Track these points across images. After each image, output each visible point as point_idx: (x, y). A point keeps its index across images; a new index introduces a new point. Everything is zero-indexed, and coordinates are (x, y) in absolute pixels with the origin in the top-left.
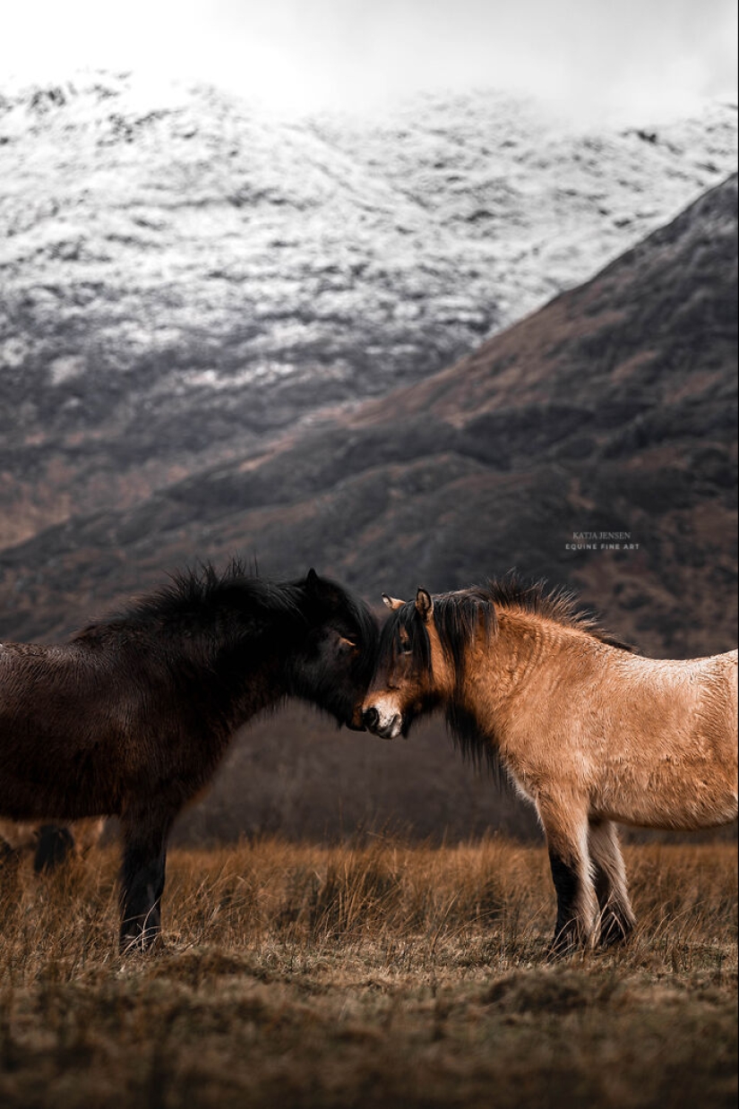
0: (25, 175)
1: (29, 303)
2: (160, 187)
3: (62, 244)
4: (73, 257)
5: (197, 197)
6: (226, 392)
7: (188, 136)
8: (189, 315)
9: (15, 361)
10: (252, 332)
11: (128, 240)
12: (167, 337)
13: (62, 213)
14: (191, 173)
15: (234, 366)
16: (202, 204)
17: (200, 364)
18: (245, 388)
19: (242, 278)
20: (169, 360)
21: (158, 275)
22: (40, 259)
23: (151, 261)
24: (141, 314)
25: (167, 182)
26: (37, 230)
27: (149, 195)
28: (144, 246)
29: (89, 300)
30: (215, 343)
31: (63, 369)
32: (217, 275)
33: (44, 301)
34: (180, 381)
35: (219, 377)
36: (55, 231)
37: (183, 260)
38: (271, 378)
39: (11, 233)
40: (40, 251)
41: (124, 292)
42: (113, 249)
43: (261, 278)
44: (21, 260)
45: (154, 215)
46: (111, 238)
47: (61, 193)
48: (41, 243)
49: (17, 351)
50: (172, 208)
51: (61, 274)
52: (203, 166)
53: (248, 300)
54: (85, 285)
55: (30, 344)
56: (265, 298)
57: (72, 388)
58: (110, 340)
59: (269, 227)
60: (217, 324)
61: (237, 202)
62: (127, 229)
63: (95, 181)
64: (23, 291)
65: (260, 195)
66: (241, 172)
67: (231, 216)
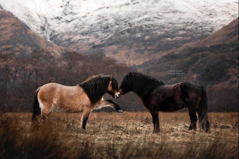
0: (141, 8)
1: (142, 27)
2: (162, 10)
3: (147, 18)
4: (148, 20)
5: (167, 11)
6: (172, 41)
7: (166, 2)
8: (166, 29)
9: (139, 36)
10: (176, 32)
11: (157, 18)
12: (163, 33)
13: (147, 14)
14: (166, 8)
15: (173, 37)
16: (168, 12)
17: (168, 37)
18: (175, 40)
19: (174, 24)
20: (163, 36)
21: (161, 23)
22: (143, 21)
23: (160, 21)
24: (159, 29)
25: (163, 9)
26: (143, 16)
27: (160, 11)
28: (159, 19)
29: (151, 27)
30: (170, 34)
31: (147, 38)
32: (170, 23)
33: (144, 27)
34: (165, 40)
35: (171, 39)
36: (146, 16)
37: (165, 21)
38: (179, 39)
39: (139, 17)
40: (143, 19)
41: (156, 26)
42: (155, 19)
43: (177, 24)
44: (140, 21)
45: (161, 14)
46: (154, 17)
47: (147, 11)
48: (144, 18)
49: (140, 35)
50: (163, 13)
51: (146, 23)
52: (168, 7)
53: (175, 27)
54: (150, 25)
55: (142, 34)
56: (178, 27)
57: (148, 40)
58: (154, 33)
59: (178, 16)
60: (170, 31)
61: (173, 12)
62: (156, 16)
63: (152, 9)
64: (141, 26)
65: (177, 11)
66: (174, 7)
67: (172, 14)
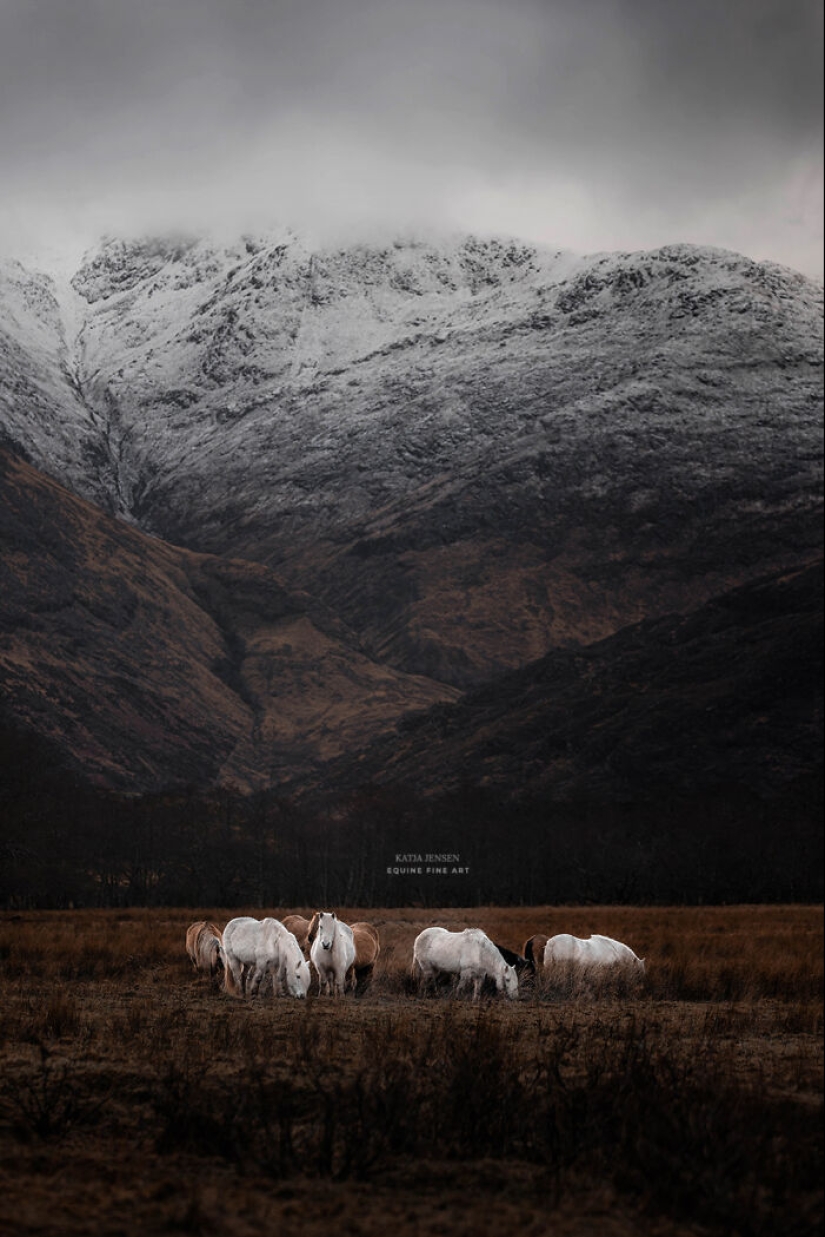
0: (612, 343)
1: (613, 446)
2: (719, 352)
3: (639, 398)
4: (649, 409)
5: (749, 360)
6: (770, 517)
7: (743, 311)
8: (740, 455)
9: (601, 492)
10: (794, 470)
11: (693, 395)
12: (721, 473)
13: (640, 374)
14: (742, 341)
15: (778, 497)
16: (753, 366)
17: (752, 496)
18: (787, 514)
19: (788, 425)
20: (726, 491)
21: (718, 423)
22: (622, 411)
23: (711, 412)
24: (703, 453)
25: (725, 348)
26: (620, 387)
27: (710, 358)
28: (706, 400)
29: (662, 443)
30: (762, 477)
31: (640, 499)
32: (765, 423)
33: (625, 443)
34: (734, 510)
35: (766, 506)
36: (635, 388)
37: (735, 411)
38: (809, 507)
39: (599, 390)
40: (623, 403)
41: (689, 437)
42: (681, 402)
43: (800, 425)
44: (607, 411)
45: (715, 374)
46: (679, 393)
47: (639, 356)
48: (623, 397)
49: (603, 485)
50: (728, 369)
51: (637, 422)
52: (753, 334)
53: (789, 443)
54: (658, 431)
55: (614, 478)
56: (804, 442)
57: (647, 514)
58: (678, 476)
59: (808, 384)
60: (765, 462)
61: (782, 365)
62: (692, 386)
63: (665, 349)
64: (609, 435)
65: (801, 358)
66: (786, 340)
67: (776, 377)
